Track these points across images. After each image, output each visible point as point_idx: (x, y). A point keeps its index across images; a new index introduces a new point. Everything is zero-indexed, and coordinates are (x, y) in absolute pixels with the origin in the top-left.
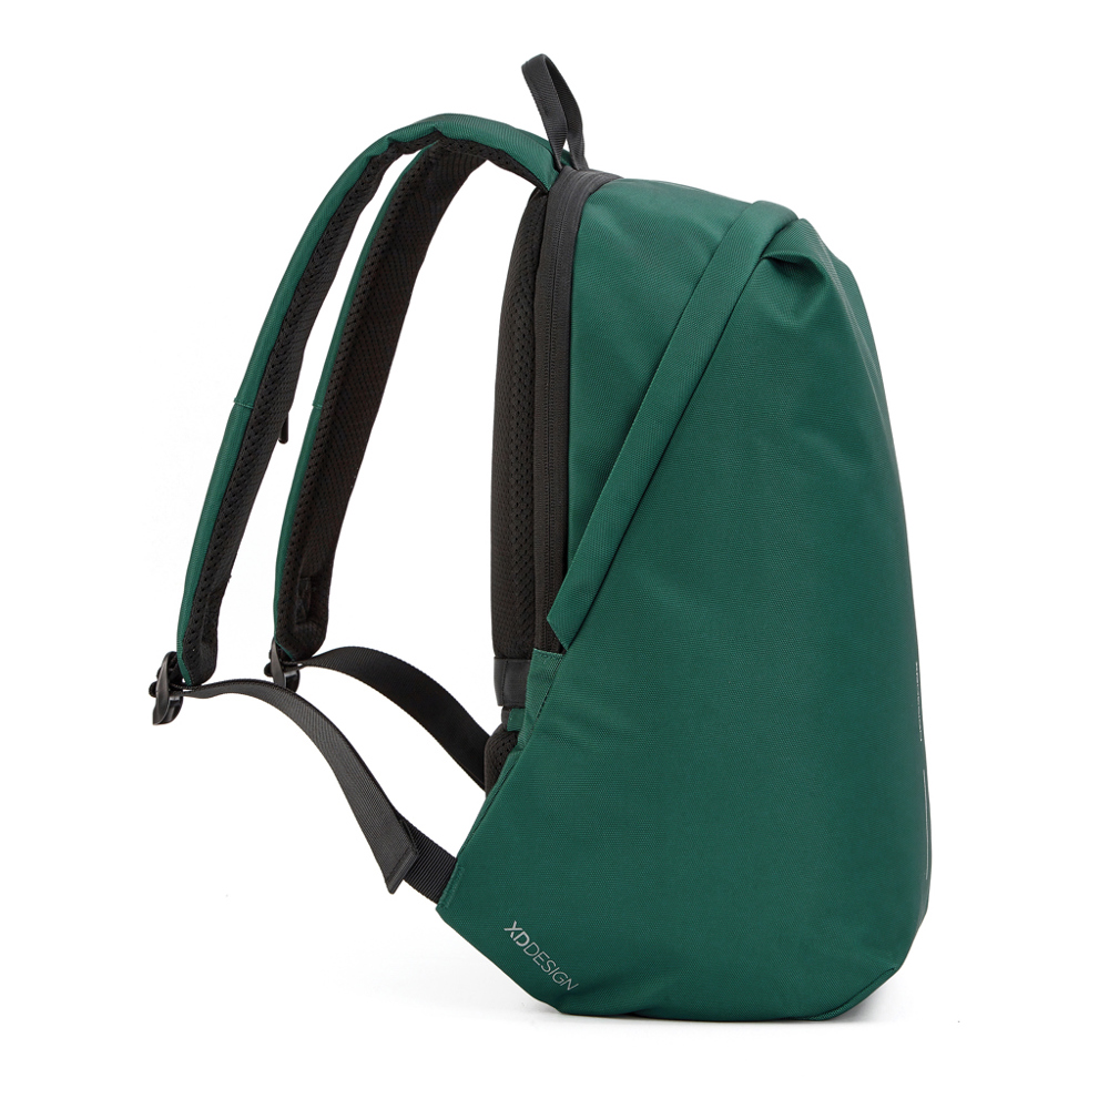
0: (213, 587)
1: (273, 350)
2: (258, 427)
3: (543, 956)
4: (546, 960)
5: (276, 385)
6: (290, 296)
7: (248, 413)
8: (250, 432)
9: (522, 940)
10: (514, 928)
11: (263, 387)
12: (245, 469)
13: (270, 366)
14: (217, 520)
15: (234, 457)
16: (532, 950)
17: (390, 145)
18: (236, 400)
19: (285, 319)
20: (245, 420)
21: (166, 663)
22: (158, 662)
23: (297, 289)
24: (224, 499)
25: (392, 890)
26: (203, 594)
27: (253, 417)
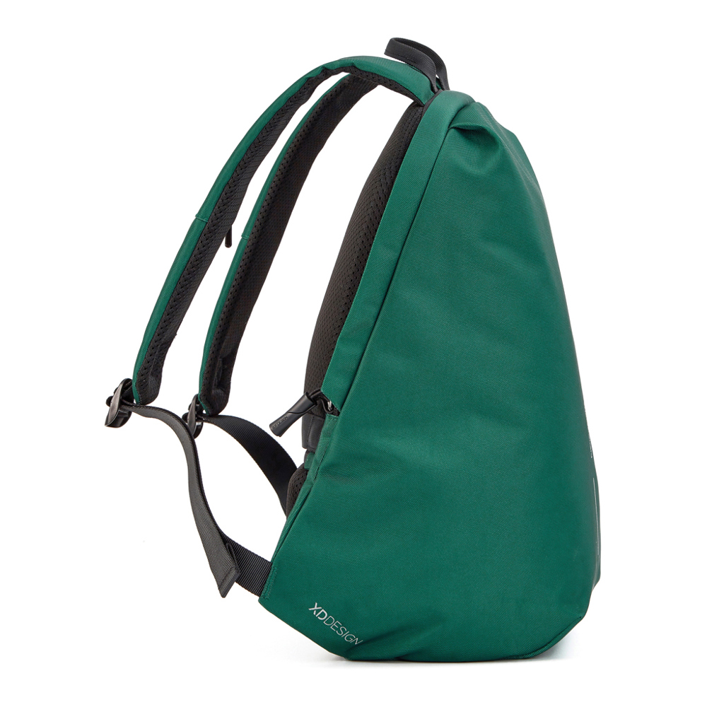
0: (163, 340)
1: (228, 183)
2: (209, 235)
3: (337, 624)
4: (339, 626)
5: (225, 207)
6: (244, 151)
7: (203, 225)
8: (203, 238)
9: (322, 615)
10: (316, 608)
11: (217, 207)
12: (196, 263)
13: (224, 193)
14: (172, 296)
15: (189, 254)
16: (330, 621)
17: (323, 71)
18: (197, 216)
19: (239, 165)
20: (201, 229)
21: (121, 385)
22: (117, 383)
23: (250, 148)
24: (178, 282)
25: (224, 595)
26: (156, 344)
27: (206, 228)
